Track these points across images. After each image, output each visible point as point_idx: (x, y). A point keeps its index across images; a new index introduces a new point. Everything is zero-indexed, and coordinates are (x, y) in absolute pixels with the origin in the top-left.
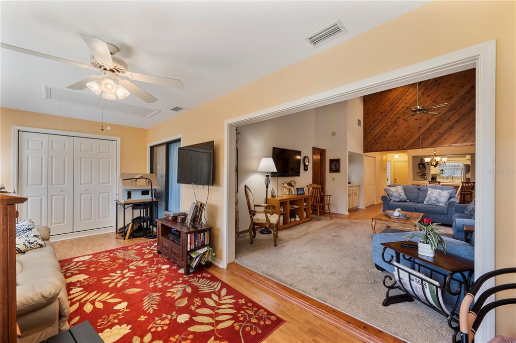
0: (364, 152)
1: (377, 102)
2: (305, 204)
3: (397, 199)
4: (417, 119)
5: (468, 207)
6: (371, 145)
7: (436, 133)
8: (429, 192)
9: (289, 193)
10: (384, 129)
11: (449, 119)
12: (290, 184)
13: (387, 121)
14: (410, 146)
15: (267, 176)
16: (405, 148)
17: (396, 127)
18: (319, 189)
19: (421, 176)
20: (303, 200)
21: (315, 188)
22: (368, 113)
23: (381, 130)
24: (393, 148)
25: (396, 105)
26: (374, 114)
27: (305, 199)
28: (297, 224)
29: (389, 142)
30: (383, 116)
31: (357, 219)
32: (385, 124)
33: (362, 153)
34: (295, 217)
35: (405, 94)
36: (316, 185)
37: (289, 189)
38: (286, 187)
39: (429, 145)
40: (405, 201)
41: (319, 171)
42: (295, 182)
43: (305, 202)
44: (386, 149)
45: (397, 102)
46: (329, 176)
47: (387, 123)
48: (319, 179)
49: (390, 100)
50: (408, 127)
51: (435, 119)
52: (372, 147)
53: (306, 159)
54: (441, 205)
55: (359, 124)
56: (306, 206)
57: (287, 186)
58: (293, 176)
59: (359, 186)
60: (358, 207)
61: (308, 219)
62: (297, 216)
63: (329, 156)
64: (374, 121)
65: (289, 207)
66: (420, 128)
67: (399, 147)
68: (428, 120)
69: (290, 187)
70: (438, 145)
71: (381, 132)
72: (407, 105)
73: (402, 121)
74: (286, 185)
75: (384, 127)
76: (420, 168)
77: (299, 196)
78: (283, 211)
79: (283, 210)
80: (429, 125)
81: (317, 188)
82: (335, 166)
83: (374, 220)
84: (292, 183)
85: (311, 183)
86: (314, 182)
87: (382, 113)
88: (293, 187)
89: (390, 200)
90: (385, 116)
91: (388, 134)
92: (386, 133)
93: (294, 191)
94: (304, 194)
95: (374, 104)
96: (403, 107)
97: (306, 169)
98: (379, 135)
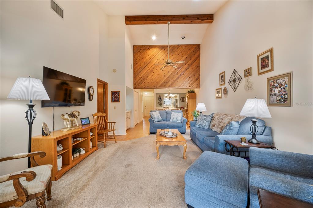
0: (134, 88)
1: (142, 55)
2: (91, 134)
3: (157, 120)
4: (163, 71)
5: (197, 123)
6: (138, 84)
7: (172, 80)
8: (172, 115)
9: (72, 125)
10: (146, 74)
11: (177, 73)
12: (72, 115)
13: (148, 69)
14: (160, 86)
15: (31, 107)
16: (157, 87)
17: (153, 74)
18: (104, 117)
19: (160, 104)
20: (89, 131)
21: (100, 116)
22: (136, 62)
23: (144, 74)
24: (151, 87)
25: (153, 60)
26: (140, 63)
27: (91, 130)
28: (83, 159)
29: (149, 83)
30: (145, 65)
31: (134, 138)
32: (146, 71)
33: (133, 89)
34: (80, 151)
35: (157, 54)
36: (100, 114)
37: (71, 121)
38: (66, 119)
39: (169, 87)
40: (161, 121)
41: (103, 100)
42: (79, 113)
43: (91, 132)
44: (147, 87)
45: (153, 58)
46: (111, 105)
47: (148, 70)
48: (102, 108)
49: (150, 56)
50: (159, 75)
51: (172, 72)
52: (139, 85)
53: (91, 89)
54: (179, 121)
55: (132, 68)
56: (92, 136)
57: (68, 117)
58: (76, 105)
59: (131, 112)
60: (131, 127)
61: (95, 148)
62: (82, 149)
63: (110, 89)
64: (140, 68)
65: (71, 143)
66: (164, 76)
67: (154, 87)
68: (168, 72)
69: (72, 119)
70: (173, 87)
71: (144, 76)
72: (158, 61)
73: (156, 70)
74: (66, 116)
75: (146, 73)
76: (159, 100)
77: (84, 128)
78: (63, 150)
79: (62, 148)
80: (169, 75)
81: (102, 116)
82: (116, 97)
83: (158, 143)
84: (75, 113)
85: (96, 112)
86: (99, 111)
87: (145, 63)
88: (77, 118)
89: (154, 121)
90: (147, 65)
91: (148, 78)
92: (147, 77)
93: (78, 122)
94: (90, 123)
95: (140, 56)
96: (156, 62)
97: (90, 99)
98: (143, 77)
